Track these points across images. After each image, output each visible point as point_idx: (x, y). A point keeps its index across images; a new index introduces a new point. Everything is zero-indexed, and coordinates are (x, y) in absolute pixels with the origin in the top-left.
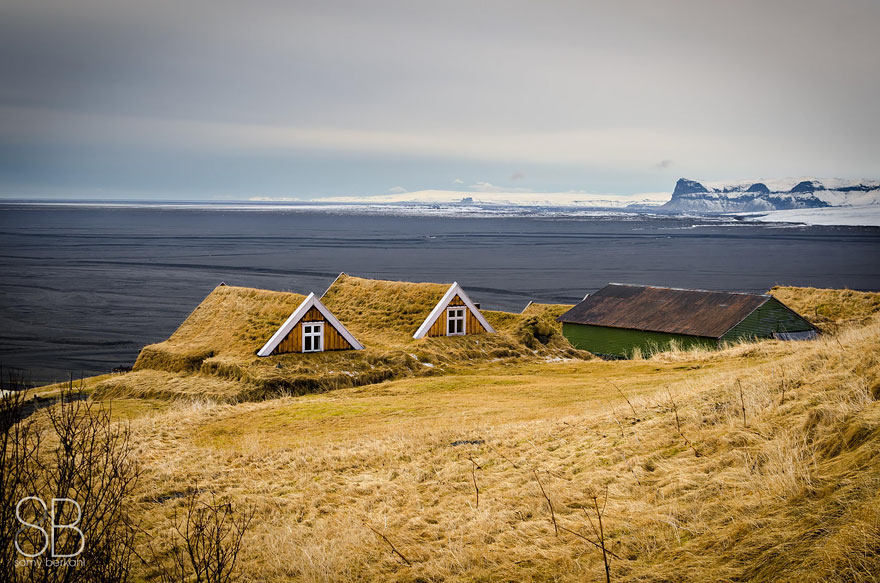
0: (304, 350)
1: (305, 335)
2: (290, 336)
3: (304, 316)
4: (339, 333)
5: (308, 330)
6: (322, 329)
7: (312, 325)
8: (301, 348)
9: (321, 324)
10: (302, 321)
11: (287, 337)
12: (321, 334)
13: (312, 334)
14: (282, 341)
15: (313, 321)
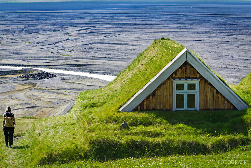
0: (174, 108)
1: (176, 92)
2: (158, 93)
3: (176, 73)
4: (218, 92)
5: (180, 87)
6: (197, 87)
7: (186, 83)
8: (171, 105)
9: (196, 82)
10: (172, 77)
11: (153, 94)
12: (196, 92)
13: (186, 92)
14: (148, 98)
15: (187, 78)
